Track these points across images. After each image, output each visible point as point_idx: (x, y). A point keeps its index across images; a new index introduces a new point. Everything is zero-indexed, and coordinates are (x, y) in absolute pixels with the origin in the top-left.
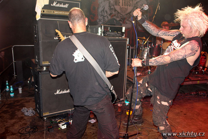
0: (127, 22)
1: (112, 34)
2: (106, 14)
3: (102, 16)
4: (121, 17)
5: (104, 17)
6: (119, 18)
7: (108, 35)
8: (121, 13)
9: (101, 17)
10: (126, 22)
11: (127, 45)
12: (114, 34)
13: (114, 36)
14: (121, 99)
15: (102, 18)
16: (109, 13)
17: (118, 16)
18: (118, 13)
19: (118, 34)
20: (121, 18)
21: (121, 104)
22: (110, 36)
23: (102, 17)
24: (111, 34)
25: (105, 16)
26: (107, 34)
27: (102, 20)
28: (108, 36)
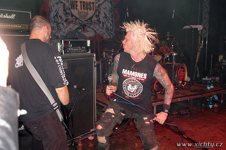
0: (88, 29)
1: (75, 50)
2: (60, 21)
3: (55, 22)
4: (80, 23)
5: (58, 24)
6: (77, 25)
7: (70, 51)
8: (80, 19)
9: (53, 24)
10: (86, 29)
11: (95, 62)
12: (78, 49)
13: (77, 52)
14: (92, 130)
15: (56, 26)
16: (65, 19)
17: (76, 23)
18: (76, 18)
19: (82, 50)
20: (80, 25)
21: (92, 136)
22: (72, 53)
23: (56, 24)
24: (73, 50)
25: (60, 23)
26: (68, 50)
27: (56, 28)
28: (70, 53)
